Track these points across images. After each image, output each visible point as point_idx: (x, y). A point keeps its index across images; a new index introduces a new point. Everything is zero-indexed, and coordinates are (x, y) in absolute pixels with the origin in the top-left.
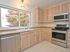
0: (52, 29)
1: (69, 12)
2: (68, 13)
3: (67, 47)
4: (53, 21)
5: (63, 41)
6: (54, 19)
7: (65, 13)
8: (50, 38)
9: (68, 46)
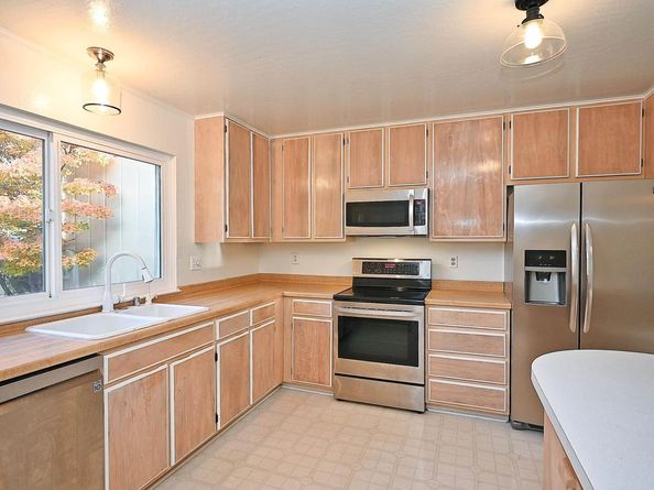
0: (336, 298)
1: (432, 188)
2: (426, 190)
3: (426, 409)
4: (341, 238)
5: (403, 372)
6: (350, 223)
7: (411, 192)
8: (321, 364)
9: (429, 400)
